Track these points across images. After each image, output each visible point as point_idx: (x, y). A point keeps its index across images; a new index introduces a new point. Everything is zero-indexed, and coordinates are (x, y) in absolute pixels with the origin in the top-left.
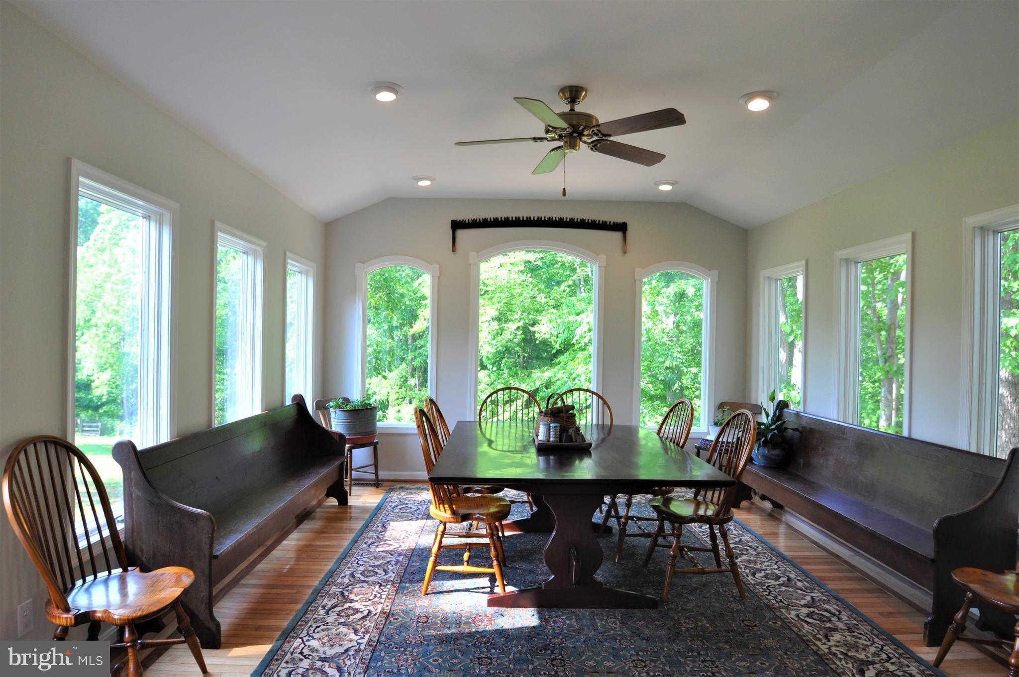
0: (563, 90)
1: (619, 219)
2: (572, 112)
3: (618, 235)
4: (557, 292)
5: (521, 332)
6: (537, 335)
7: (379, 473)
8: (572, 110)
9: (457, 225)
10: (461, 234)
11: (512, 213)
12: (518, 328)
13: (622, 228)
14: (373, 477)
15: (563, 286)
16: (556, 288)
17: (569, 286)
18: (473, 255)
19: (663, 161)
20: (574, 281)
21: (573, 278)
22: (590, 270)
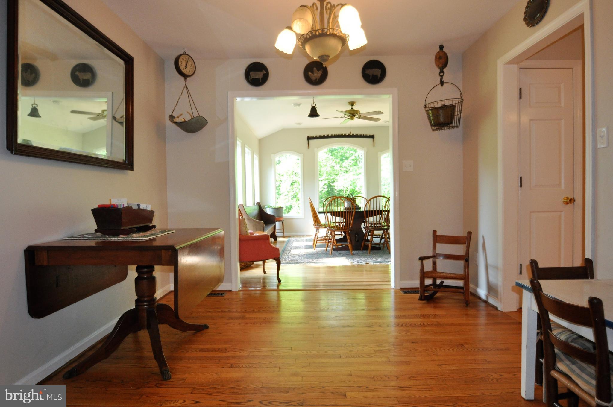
0: (349, 103)
1: (371, 134)
2: (352, 110)
3: (371, 139)
4: (346, 163)
5: (327, 186)
6: (336, 188)
7: (285, 233)
8: (352, 108)
9: (309, 138)
10: (311, 141)
11: (330, 133)
12: (325, 184)
13: (372, 137)
14: (283, 235)
15: (349, 160)
16: (346, 161)
17: (353, 160)
18: (316, 149)
19: (381, 120)
20: (356, 157)
21: (355, 155)
22: (361, 153)
